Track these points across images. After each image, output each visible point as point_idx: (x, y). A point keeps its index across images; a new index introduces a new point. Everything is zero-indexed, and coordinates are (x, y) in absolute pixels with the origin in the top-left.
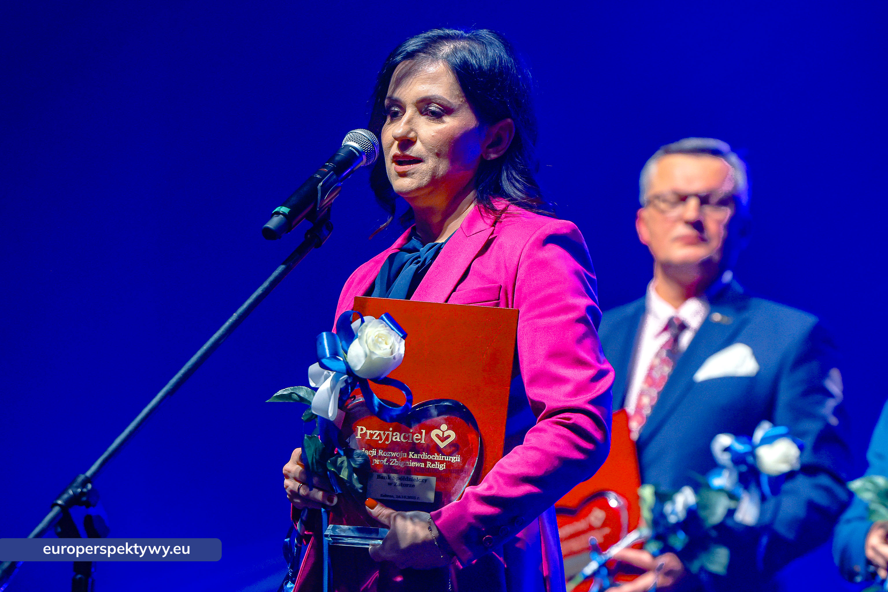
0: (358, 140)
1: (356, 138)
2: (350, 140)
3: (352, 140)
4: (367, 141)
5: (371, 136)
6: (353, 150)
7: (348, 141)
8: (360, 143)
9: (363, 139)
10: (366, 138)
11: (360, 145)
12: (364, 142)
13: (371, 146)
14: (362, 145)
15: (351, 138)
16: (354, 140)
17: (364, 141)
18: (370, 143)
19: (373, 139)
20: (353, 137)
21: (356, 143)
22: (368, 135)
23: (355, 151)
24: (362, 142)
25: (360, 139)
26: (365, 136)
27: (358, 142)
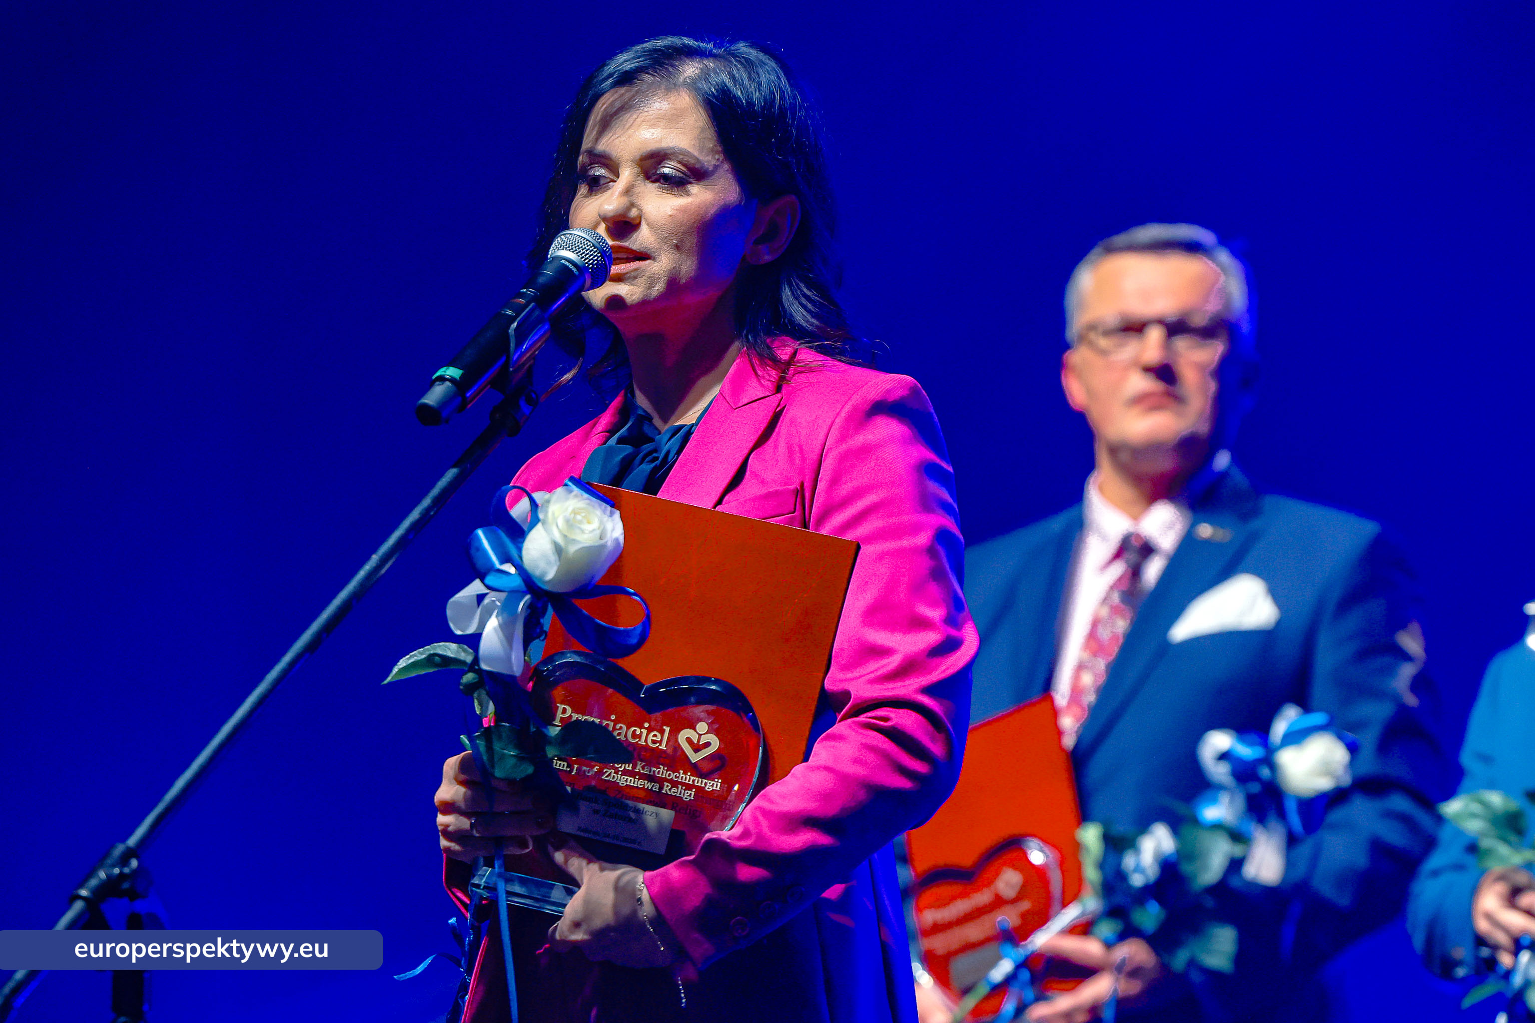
0: (575, 247)
1: (572, 243)
2: (562, 247)
3: (565, 247)
6: (568, 265)
7: (558, 250)
8: (580, 252)
9: (584, 245)
10: (589, 244)
11: (579, 256)
12: (586, 251)
13: (598, 257)
14: (583, 255)
15: (564, 243)
16: (569, 247)
17: (585, 248)
18: (596, 251)
20: (567, 242)
21: (573, 252)
22: (593, 237)
23: (570, 266)
24: (583, 250)
25: (578, 246)
26: (587, 240)
27: (576, 250)
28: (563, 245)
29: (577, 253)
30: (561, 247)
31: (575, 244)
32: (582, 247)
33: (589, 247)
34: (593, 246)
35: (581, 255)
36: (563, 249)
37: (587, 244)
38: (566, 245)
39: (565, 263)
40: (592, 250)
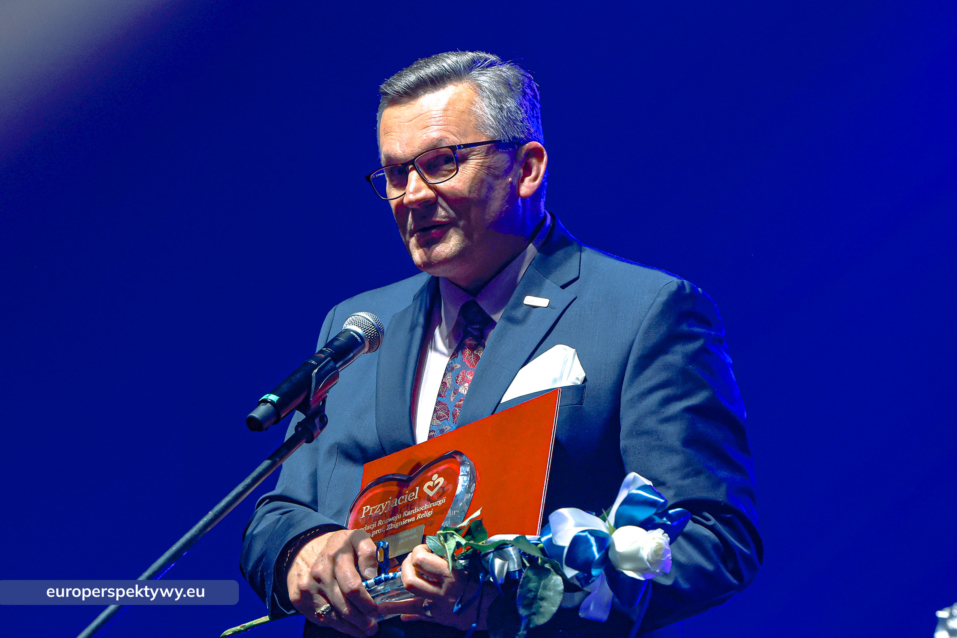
0: (360, 324)
1: (359, 321)
3: (354, 323)
4: (370, 326)
5: (376, 320)
6: (354, 335)
7: (349, 325)
8: (363, 327)
9: (366, 323)
10: (369, 322)
11: (362, 330)
12: (367, 327)
13: (375, 332)
14: (365, 329)
15: (353, 321)
16: (356, 324)
17: (367, 325)
18: (374, 328)
19: (377, 323)
20: (355, 320)
21: (359, 327)
22: (373, 318)
23: (356, 336)
24: (365, 326)
25: (362, 323)
26: (369, 320)
27: (361, 326)
28: (352, 322)
29: (361, 328)
30: (351, 323)
31: (360, 322)
32: (365, 324)
33: (370, 324)
34: (372, 324)
35: (364, 329)
36: (352, 325)
37: (368, 322)
38: (355, 322)
39: (353, 334)
40: (371, 327)
